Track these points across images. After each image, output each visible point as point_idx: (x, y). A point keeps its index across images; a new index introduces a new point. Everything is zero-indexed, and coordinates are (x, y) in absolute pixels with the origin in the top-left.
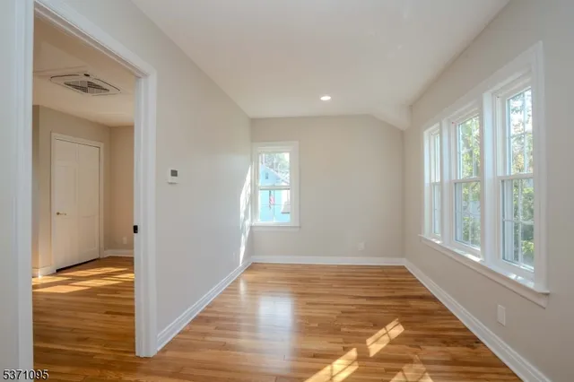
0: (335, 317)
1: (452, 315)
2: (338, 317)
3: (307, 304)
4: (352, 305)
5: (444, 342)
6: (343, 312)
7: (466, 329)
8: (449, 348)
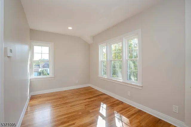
0: (84, 108)
1: (112, 97)
2: (85, 108)
3: (71, 106)
4: (86, 102)
5: (117, 105)
6: (85, 105)
7: (118, 100)
8: (119, 106)
